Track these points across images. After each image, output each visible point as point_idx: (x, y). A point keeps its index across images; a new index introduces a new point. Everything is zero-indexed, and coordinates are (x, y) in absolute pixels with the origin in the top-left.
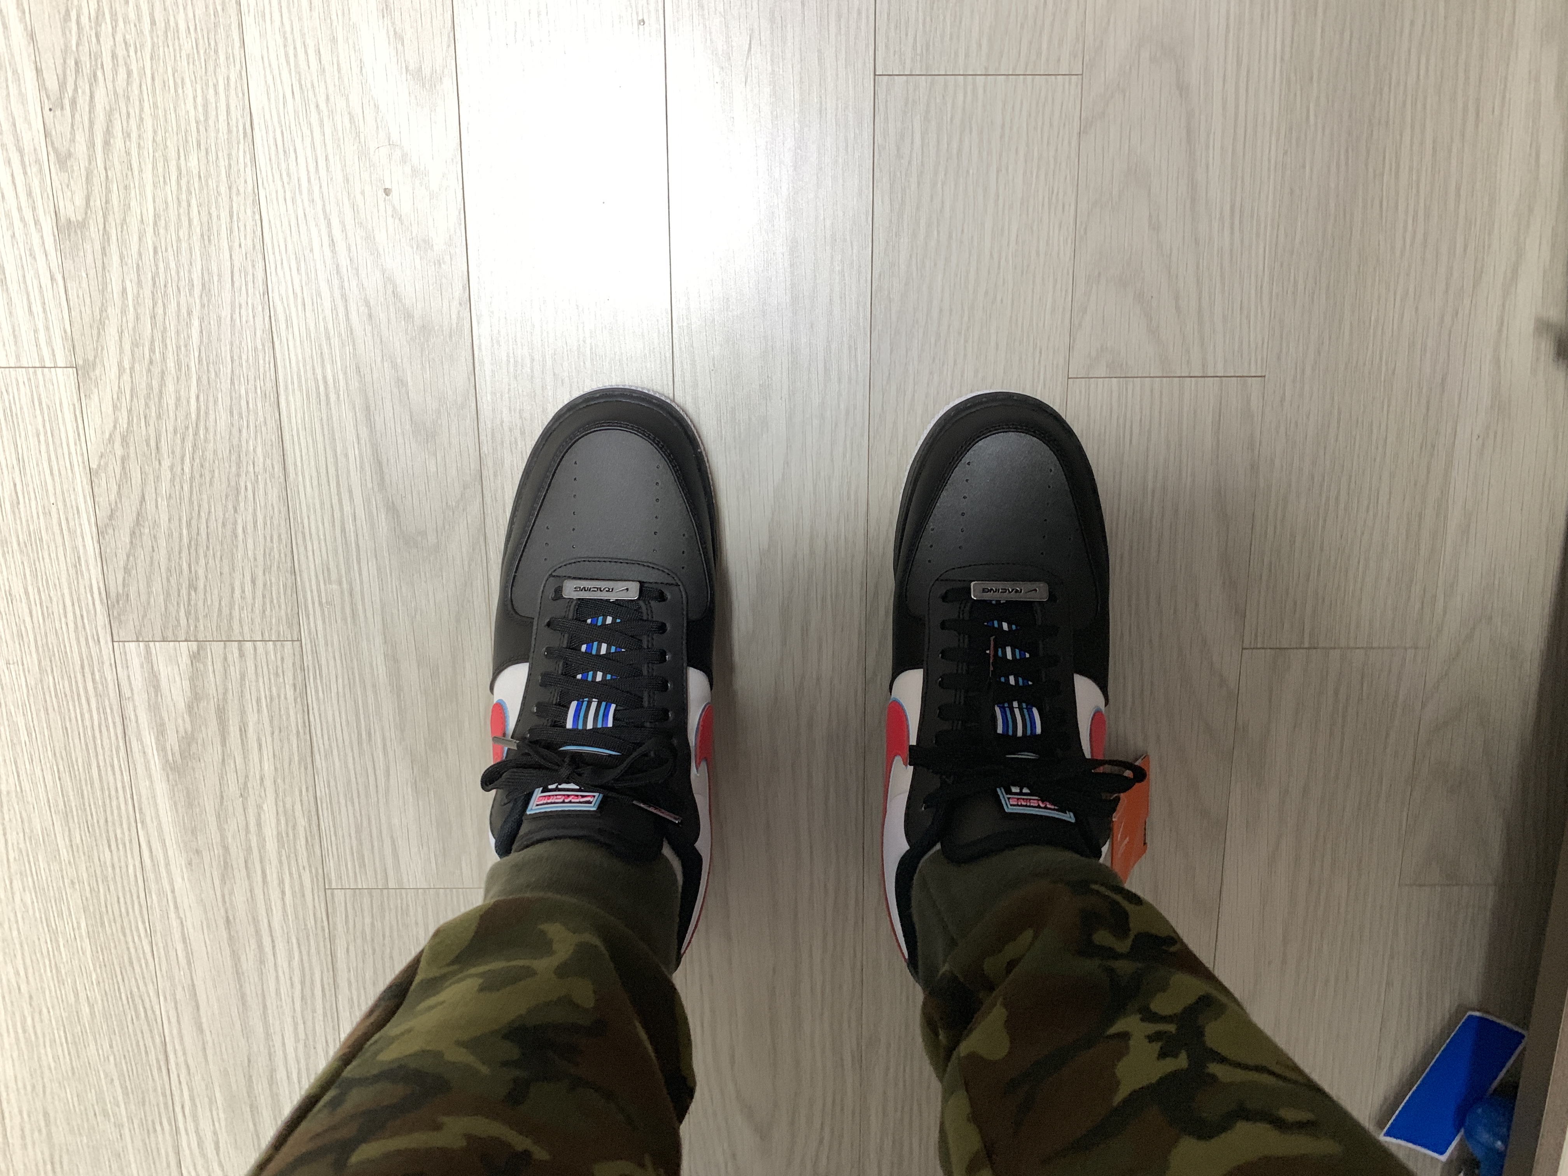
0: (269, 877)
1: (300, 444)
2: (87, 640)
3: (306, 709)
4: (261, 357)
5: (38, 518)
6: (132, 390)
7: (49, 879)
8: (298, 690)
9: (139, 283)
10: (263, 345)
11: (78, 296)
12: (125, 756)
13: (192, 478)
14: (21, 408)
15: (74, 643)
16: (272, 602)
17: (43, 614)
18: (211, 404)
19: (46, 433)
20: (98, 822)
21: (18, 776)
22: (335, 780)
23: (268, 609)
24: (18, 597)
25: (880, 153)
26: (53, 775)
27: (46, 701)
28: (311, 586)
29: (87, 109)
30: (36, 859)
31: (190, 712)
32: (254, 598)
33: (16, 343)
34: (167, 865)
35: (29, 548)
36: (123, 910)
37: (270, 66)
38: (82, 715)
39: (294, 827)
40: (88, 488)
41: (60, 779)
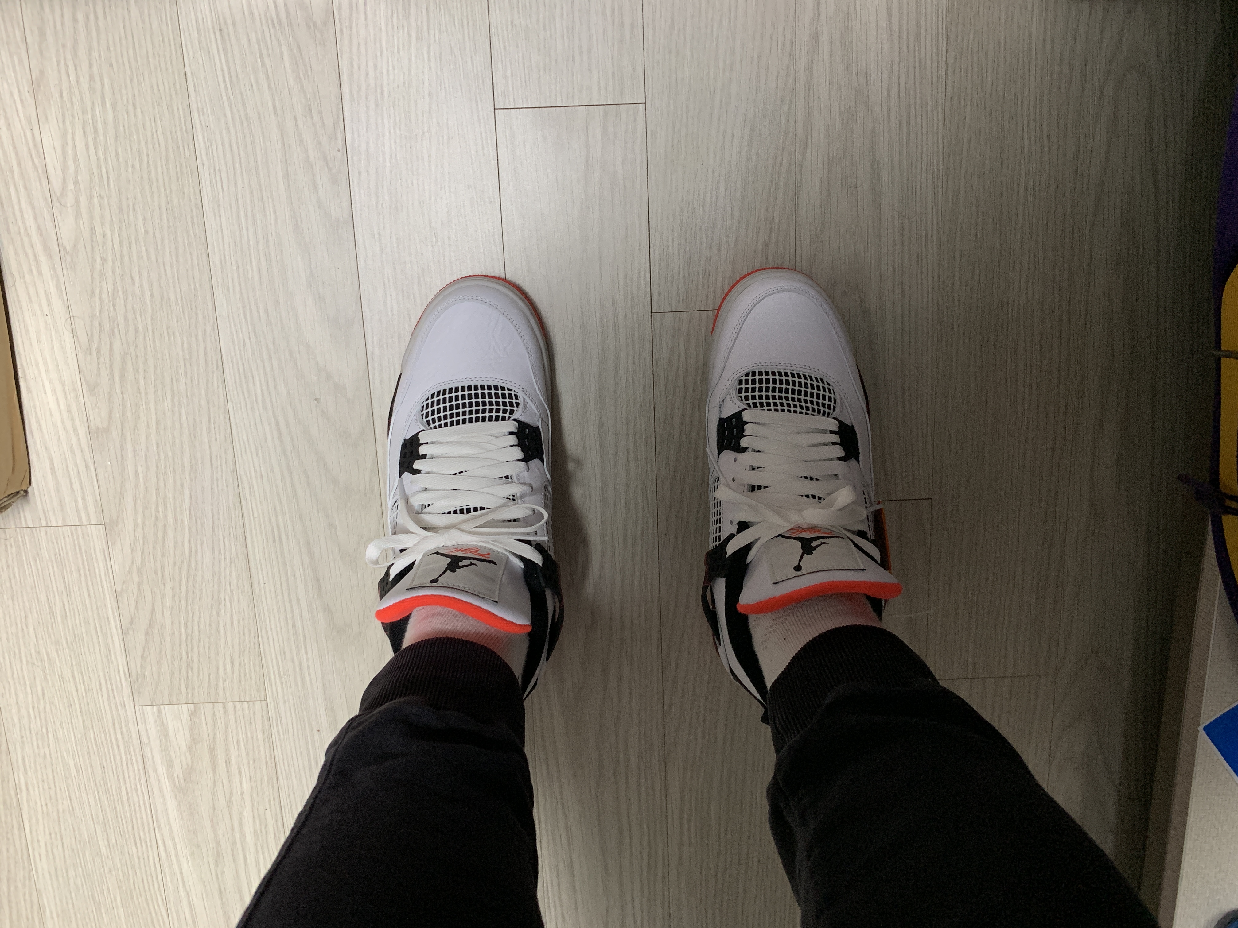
0: (249, 862)
1: (262, 570)
2: (116, 706)
3: (272, 747)
4: (233, 513)
5: (81, 625)
6: (144, 538)
7: (94, 868)
8: (266, 732)
9: (147, 468)
10: (234, 505)
11: (105, 477)
12: (145, 782)
13: (187, 595)
14: (67, 553)
15: (107, 708)
16: (245, 675)
17: (85, 690)
18: (199, 546)
19: (84, 568)
20: (127, 828)
21: (70, 800)
22: (294, 793)
23: (243, 680)
24: (67, 679)
25: (657, 363)
26: (95, 797)
27: (88, 748)
28: (272, 663)
29: (108, 354)
30: (84, 855)
31: (190, 751)
32: (233, 673)
33: (62, 510)
34: (177, 856)
35: (74, 645)
36: (146, 888)
37: (234, 321)
38: (114, 756)
39: (266, 826)
40: (115, 605)
41: (99, 800)
